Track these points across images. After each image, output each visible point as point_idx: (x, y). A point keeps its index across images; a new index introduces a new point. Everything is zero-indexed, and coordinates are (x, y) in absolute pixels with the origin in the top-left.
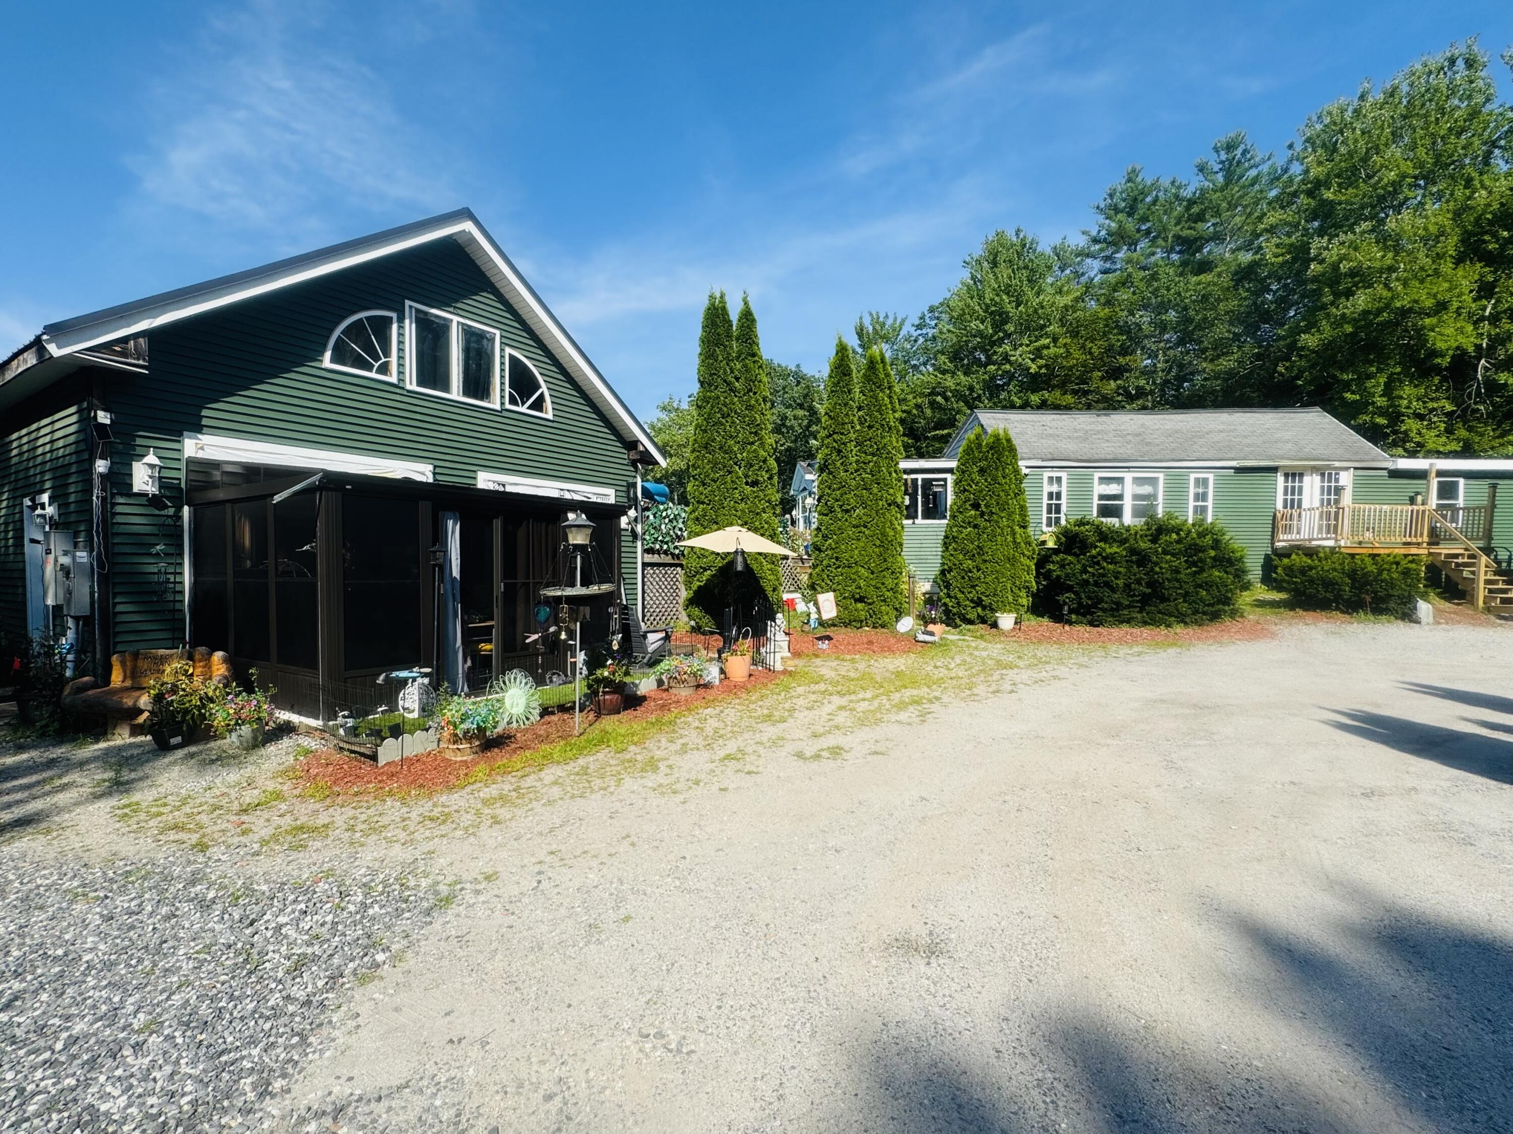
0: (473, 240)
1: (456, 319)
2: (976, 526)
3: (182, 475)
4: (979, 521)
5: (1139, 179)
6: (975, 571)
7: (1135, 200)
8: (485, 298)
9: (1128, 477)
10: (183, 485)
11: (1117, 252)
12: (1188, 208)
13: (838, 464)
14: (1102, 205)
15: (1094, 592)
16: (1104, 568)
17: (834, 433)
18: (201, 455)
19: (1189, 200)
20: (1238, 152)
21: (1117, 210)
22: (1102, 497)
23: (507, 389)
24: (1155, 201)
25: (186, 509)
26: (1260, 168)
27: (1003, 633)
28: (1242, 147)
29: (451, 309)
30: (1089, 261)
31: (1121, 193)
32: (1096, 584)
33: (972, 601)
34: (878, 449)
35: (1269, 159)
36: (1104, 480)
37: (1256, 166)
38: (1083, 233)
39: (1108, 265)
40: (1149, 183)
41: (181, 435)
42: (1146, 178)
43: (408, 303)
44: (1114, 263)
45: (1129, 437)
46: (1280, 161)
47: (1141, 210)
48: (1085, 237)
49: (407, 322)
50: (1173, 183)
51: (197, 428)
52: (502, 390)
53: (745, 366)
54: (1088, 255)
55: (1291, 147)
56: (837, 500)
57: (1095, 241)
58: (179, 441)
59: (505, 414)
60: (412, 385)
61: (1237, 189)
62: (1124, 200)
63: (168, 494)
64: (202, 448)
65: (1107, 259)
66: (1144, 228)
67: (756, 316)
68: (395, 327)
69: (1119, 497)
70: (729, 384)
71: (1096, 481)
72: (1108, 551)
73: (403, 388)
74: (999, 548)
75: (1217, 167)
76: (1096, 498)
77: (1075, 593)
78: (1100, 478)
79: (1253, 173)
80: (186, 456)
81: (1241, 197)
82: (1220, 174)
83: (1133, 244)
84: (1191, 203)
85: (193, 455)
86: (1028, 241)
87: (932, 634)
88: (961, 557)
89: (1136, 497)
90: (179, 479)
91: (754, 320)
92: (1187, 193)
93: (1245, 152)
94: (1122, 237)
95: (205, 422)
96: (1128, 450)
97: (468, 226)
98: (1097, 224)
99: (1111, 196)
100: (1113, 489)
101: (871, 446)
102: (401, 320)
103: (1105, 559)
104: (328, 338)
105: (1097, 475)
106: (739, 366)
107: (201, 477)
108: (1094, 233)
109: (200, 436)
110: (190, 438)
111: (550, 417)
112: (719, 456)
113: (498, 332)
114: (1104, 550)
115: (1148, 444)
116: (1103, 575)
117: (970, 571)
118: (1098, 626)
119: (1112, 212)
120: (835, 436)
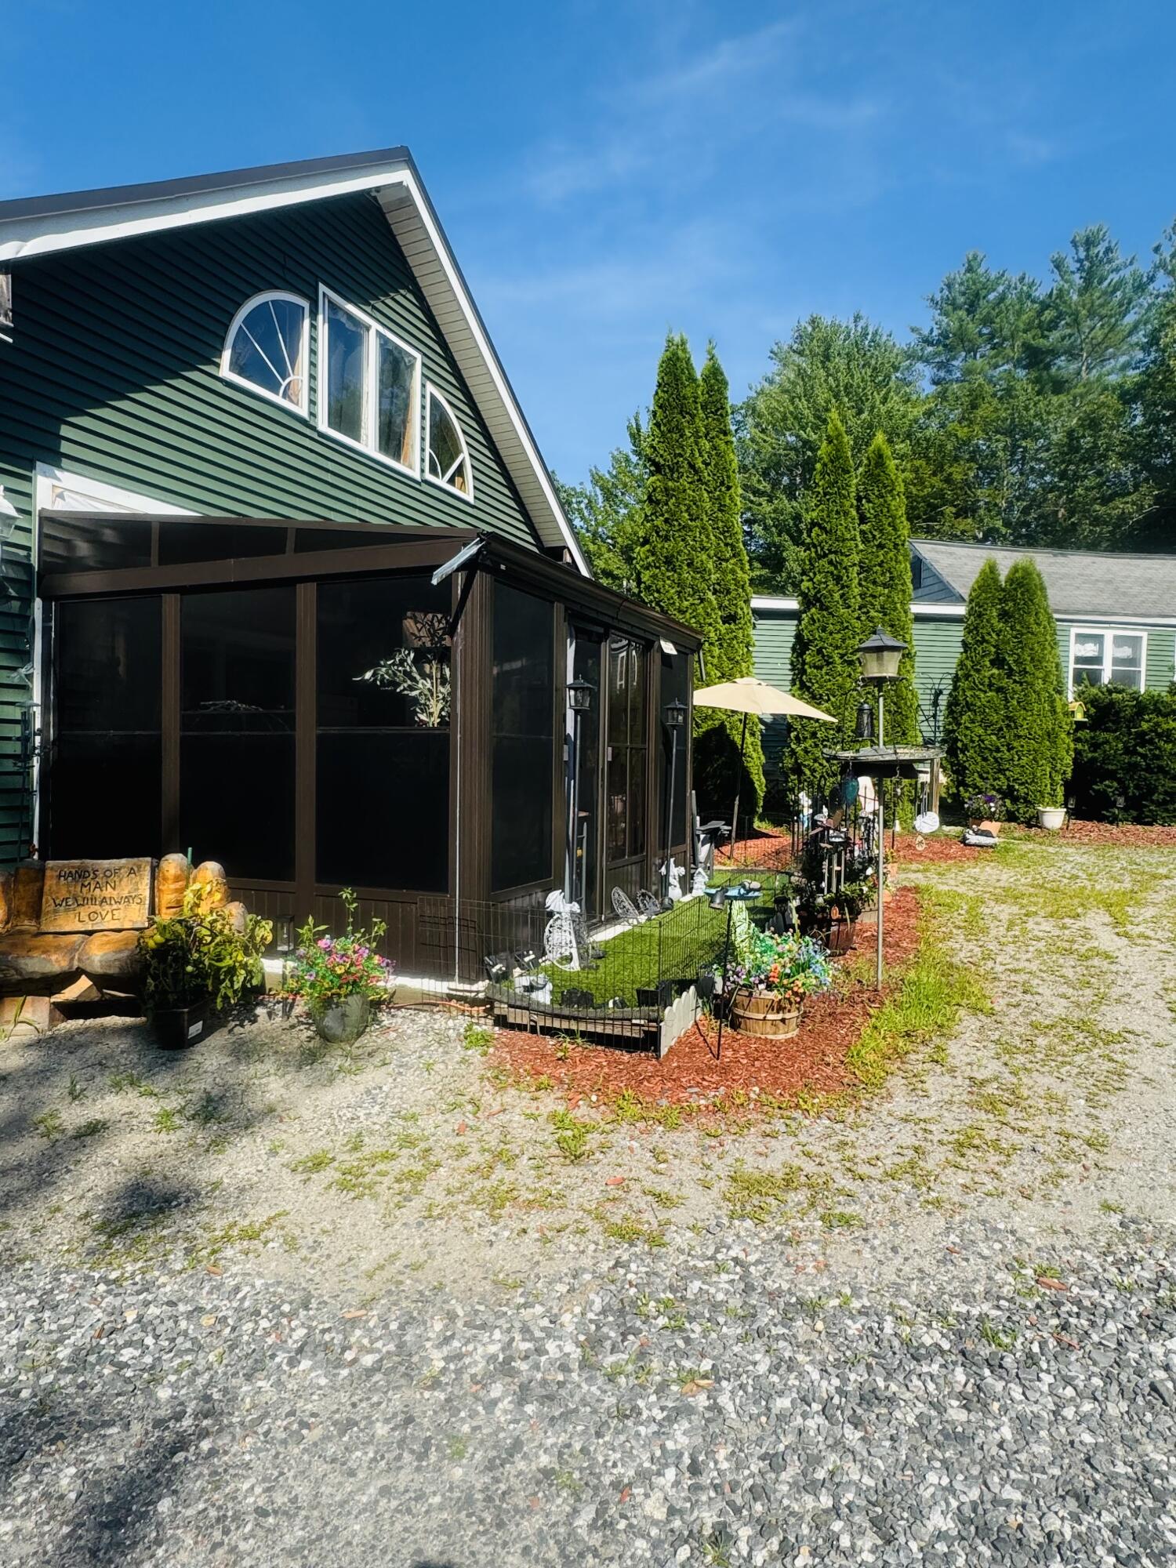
0: (408, 201)
1: (375, 326)
2: (999, 690)
3: (33, 542)
4: (1005, 682)
5: (981, 271)
6: (1004, 749)
7: (977, 295)
8: (405, 298)
9: (1109, 634)
10: (34, 561)
11: (954, 358)
12: (1040, 313)
13: (837, 596)
14: (938, 297)
15: (1145, 779)
16: (1159, 748)
17: (831, 552)
18: (60, 506)
19: (1042, 303)
20: (1101, 248)
21: (956, 308)
22: (1079, 660)
23: (428, 450)
24: (1002, 298)
25: (38, 603)
26: (1122, 273)
27: (1052, 834)
28: (1106, 244)
29: (369, 309)
30: (920, 366)
31: (961, 284)
32: (1148, 769)
33: (999, 791)
34: (892, 579)
35: (1131, 263)
36: (1082, 638)
37: (1117, 270)
38: (913, 330)
39: (942, 374)
40: (993, 277)
41: (32, 468)
42: (989, 269)
43: (322, 288)
44: (949, 372)
45: (1101, 585)
46: (1144, 268)
47: (984, 308)
48: (915, 336)
49: (320, 317)
50: (1022, 279)
51: (54, 457)
52: (423, 450)
53: (714, 448)
54: (920, 359)
55: (1157, 249)
56: (837, 648)
57: (928, 342)
58: (29, 479)
59: (425, 487)
60: (323, 425)
61: (1097, 294)
62: (964, 294)
63: (12, 574)
64: (61, 496)
65: (941, 366)
66: (985, 331)
67: (727, 376)
68: (307, 323)
69: (1097, 660)
70: (697, 471)
71: (1073, 638)
72: (1165, 726)
73: (314, 428)
74: (1033, 722)
75: (1074, 266)
76: (1072, 660)
77: (1119, 781)
78: (1078, 636)
79: (1115, 277)
80: (39, 508)
81: (1101, 306)
82: (1078, 275)
83: (972, 350)
84: (1045, 306)
85: (49, 507)
86: (871, 330)
87: (987, 834)
88: (981, 731)
89: (1116, 661)
90: (28, 549)
91: (725, 383)
92: (1041, 293)
93: (1108, 250)
94: (962, 341)
95: (65, 447)
96: (1105, 601)
97: (404, 176)
98: (930, 322)
99: (949, 286)
100: (1090, 650)
101: (883, 574)
102: (314, 314)
103: (1160, 736)
104: (226, 327)
105: (1075, 630)
106: (708, 446)
107: (60, 550)
108: (926, 332)
109: (58, 473)
110: (45, 474)
111: (471, 500)
112: (687, 575)
113: (418, 356)
114: (1157, 724)
115: (1125, 594)
116: (1158, 757)
117: (998, 750)
118: (1151, 824)
119: (950, 308)
120: (832, 556)
